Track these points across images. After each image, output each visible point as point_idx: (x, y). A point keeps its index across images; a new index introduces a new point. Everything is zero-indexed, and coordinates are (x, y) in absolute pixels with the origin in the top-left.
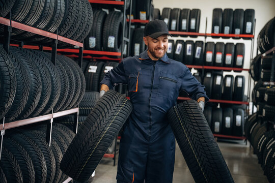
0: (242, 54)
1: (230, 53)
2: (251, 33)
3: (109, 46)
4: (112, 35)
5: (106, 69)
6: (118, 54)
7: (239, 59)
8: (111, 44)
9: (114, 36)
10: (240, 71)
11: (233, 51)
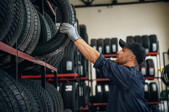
0: (153, 66)
1: (144, 66)
2: (157, 51)
3: (68, 69)
4: (70, 60)
5: (67, 88)
6: (75, 75)
7: (151, 70)
8: (69, 67)
9: (72, 61)
10: (152, 79)
11: (146, 65)
